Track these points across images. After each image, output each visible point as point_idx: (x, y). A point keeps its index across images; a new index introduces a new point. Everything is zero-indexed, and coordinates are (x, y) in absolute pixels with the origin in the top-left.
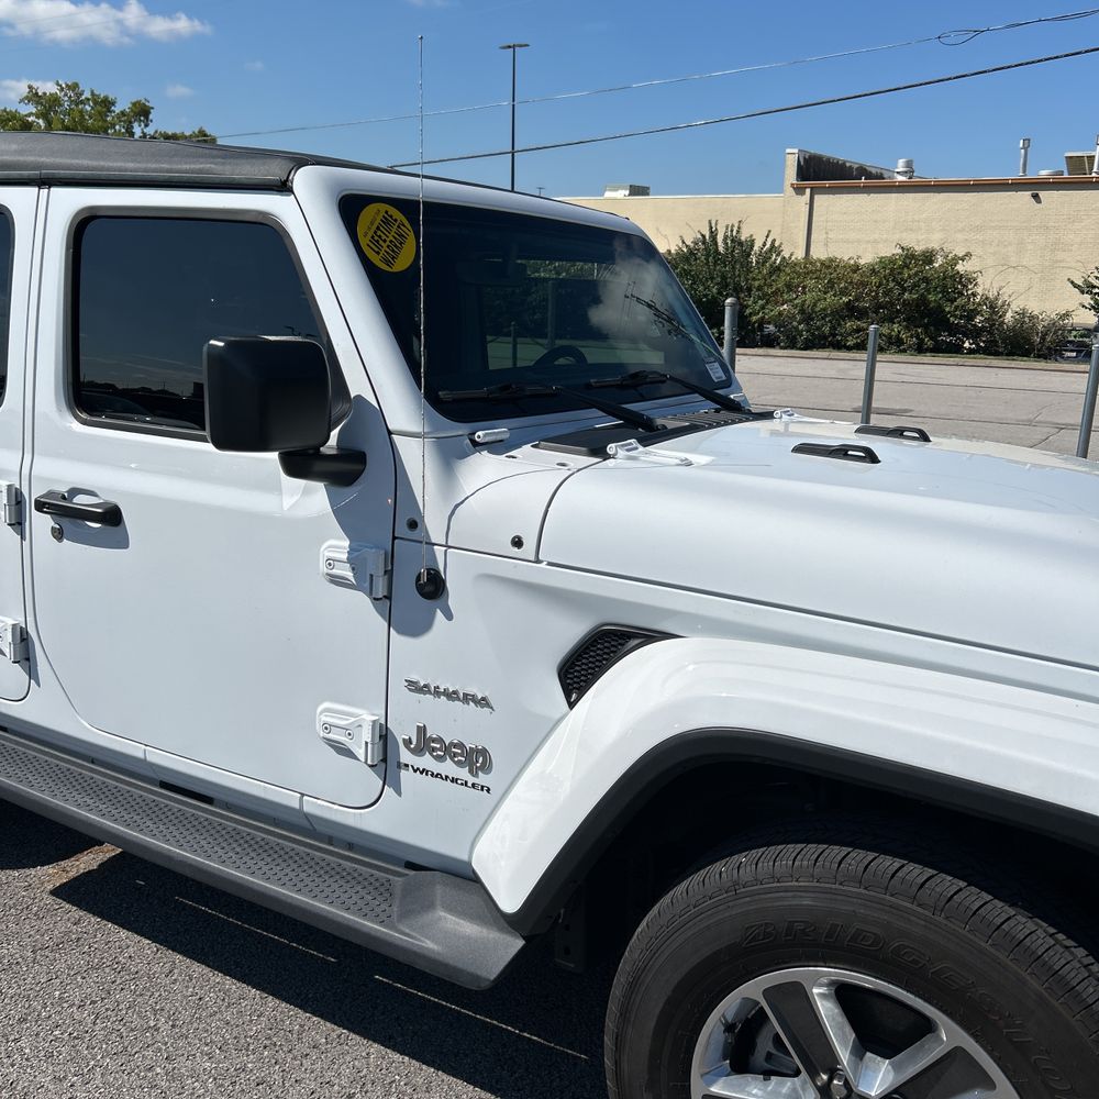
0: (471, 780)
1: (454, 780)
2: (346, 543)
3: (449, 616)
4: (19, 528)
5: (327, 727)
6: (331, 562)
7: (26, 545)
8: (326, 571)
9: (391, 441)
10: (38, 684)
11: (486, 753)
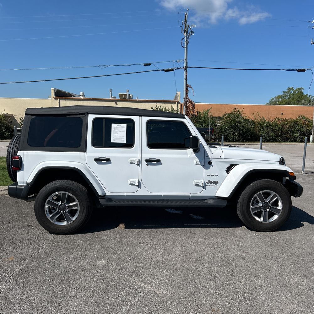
0: (215, 185)
1: (213, 186)
2: (198, 160)
3: (212, 166)
4: (139, 165)
5: (196, 183)
6: (197, 162)
7: (140, 167)
8: (196, 163)
9: (204, 147)
10: (140, 188)
11: (217, 182)
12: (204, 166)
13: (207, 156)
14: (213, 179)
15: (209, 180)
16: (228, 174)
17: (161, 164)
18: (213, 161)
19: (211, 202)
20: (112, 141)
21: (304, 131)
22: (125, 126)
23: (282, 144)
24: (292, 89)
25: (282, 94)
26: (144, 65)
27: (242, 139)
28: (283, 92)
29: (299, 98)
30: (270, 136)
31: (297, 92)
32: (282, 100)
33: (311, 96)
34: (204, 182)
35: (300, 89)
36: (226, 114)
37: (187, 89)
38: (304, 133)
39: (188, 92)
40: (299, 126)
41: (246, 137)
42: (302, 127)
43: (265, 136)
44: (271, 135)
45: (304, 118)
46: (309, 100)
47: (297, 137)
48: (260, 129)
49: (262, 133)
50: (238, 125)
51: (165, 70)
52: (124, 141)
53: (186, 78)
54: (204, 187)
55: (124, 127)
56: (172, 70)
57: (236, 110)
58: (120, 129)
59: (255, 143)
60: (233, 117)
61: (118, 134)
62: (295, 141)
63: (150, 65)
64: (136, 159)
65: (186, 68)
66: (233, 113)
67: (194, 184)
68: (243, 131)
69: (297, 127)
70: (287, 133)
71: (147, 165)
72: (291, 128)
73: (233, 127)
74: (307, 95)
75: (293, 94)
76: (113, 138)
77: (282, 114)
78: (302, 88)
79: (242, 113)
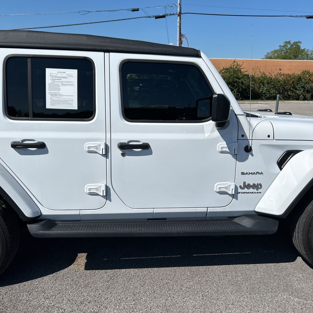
0: (256, 191)
1: (252, 193)
2: (225, 143)
3: (252, 155)
4: (106, 155)
5: (220, 188)
6: (222, 148)
7: (108, 160)
8: (220, 150)
9: (237, 117)
10: (111, 201)
11: (260, 185)
12: (236, 156)
13: (243, 136)
14: (251, 180)
15: (244, 183)
16: (281, 169)
17: (151, 153)
18: (254, 146)
19: (247, 223)
20: (49, 106)
21: (308, 88)
22: (74, 73)
23: (285, 103)
24: (289, 42)
25: (278, 48)
26: (131, 10)
27: (241, 97)
28: (280, 46)
29: (296, 52)
30: (271, 94)
31: (294, 46)
32: (278, 55)
33: (309, 50)
34: (236, 186)
35: (297, 43)
36: (224, 69)
37: (180, 39)
38: (308, 90)
39: (182, 43)
40: (303, 82)
41: (245, 94)
42: (306, 83)
43: (265, 93)
44: (272, 92)
45: (308, 73)
46: (307, 55)
47: (300, 95)
48: (260, 86)
49: (263, 90)
50: (237, 81)
51: (155, 17)
52: (74, 106)
53: (180, 26)
54: (235, 196)
55: (72, 74)
56: (164, 17)
57: (235, 63)
58: (63, 80)
59: (255, 101)
60: (231, 72)
61: (59, 89)
62: (298, 99)
63: (138, 10)
64: (99, 143)
65: (180, 14)
66: (231, 68)
67: (215, 189)
68: (242, 88)
69: (300, 83)
70: (290, 90)
71: (123, 155)
72: (294, 85)
73: (231, 83)
74: (304, 49)
75: (289, 49)
76: (50, 100)
77: (280, 69)
78: (299, 42)
79: (241, 68)
